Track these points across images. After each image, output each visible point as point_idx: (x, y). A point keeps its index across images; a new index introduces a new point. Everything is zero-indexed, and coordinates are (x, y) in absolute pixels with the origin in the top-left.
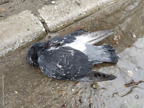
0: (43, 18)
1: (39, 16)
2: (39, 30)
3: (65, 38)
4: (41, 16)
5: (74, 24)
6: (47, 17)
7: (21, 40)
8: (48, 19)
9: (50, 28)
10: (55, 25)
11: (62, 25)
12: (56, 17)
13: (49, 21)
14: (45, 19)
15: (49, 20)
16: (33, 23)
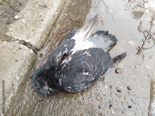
0: (20, 39)
1: (13, 39)
2: (28, 54)
3: (66, 46)
4: (16, 39)
5: (53, 29)
6: (24, 36)
7: (17, 77)
8: (26, 37)
9: (36, 45)
10: (39, 39)
11: (45, 36)
12: (33, 30)
13: (31, 39)
14: (24, 40)
15: (28, 38)
16: (15, 51)
